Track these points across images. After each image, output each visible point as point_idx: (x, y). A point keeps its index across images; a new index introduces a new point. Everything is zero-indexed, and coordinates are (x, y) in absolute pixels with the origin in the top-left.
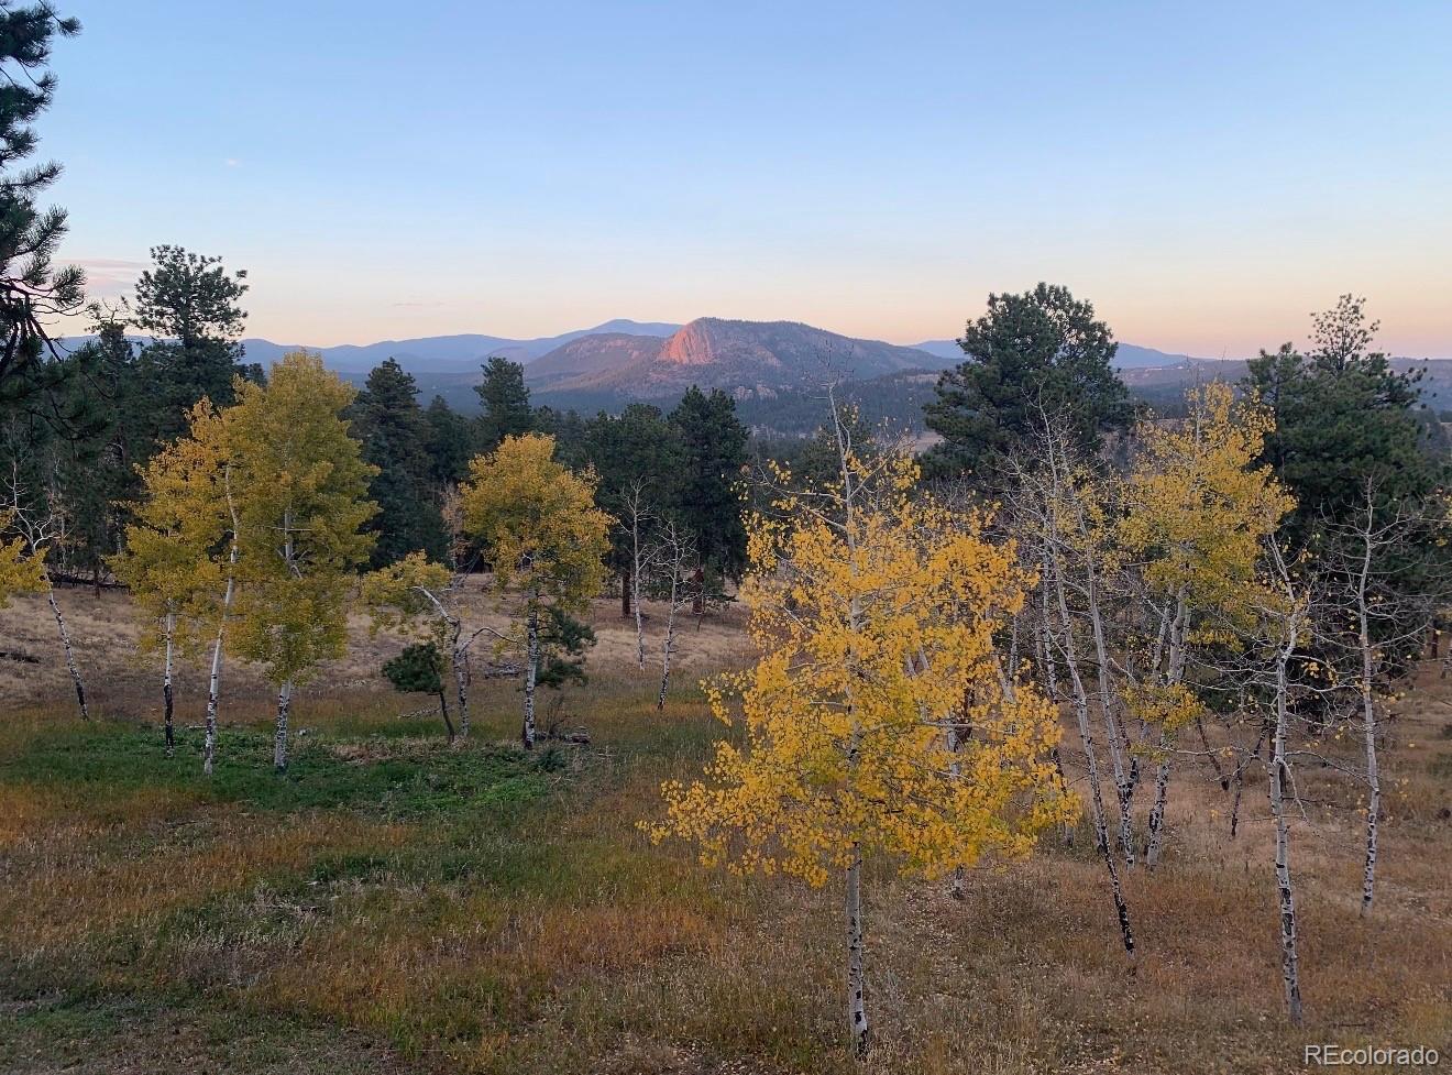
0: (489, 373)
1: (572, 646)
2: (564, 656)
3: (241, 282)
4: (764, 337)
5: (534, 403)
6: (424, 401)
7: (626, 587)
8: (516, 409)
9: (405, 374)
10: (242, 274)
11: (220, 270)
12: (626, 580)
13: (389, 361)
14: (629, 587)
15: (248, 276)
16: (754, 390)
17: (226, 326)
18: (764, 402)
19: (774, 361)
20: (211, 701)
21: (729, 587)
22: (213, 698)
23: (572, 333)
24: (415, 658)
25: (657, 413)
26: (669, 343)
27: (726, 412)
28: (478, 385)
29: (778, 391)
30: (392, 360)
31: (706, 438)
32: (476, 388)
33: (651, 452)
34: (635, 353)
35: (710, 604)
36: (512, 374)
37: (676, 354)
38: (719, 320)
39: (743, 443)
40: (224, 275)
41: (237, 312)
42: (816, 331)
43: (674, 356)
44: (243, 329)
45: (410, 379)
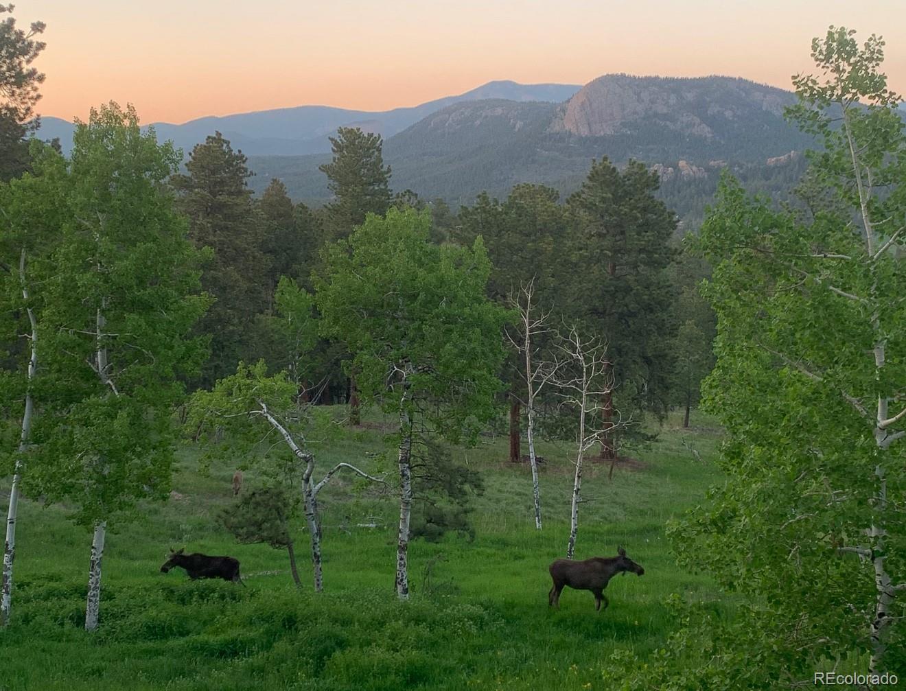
0: (339, 148)
1: (455, 493)
2: (444, 504)
3: (37, 38)
4: (690, 96)
5: (395, 186)
6: (257, 187)
7: (515, 421)
8: (374, 194)
9: (235, 152)
10: (38, 27)
11: (12, 21)
12: (515, 412)
13: (214, 135)
14: (519, 423)
15: (45, 30)
16: (676, 167)
17: (18, 91)
18: (689, 184)
19: (706, 131)
20: (7, 551)
21: (650, 424)
22: (10, 548)
23: (440, 100)
24: (258, 504)
25: (553, 196)
26: (564, 111)
27: (647, 192)
28: (325, 163)
29: (708, 170)
30: (219, 134)
31: (621, 226)
32: (324, 169)
33: (547, 244)
34: (519, 124)
35: (623, 446)
36: (369, 149)
37: (574, 124)
38: (629, 77)
39: (669, 235)
40: (17, 27)
41: (32, 73)
42: (758, 87)
43: (569, 126)
44: (39, 97)
45: (241, 157)
